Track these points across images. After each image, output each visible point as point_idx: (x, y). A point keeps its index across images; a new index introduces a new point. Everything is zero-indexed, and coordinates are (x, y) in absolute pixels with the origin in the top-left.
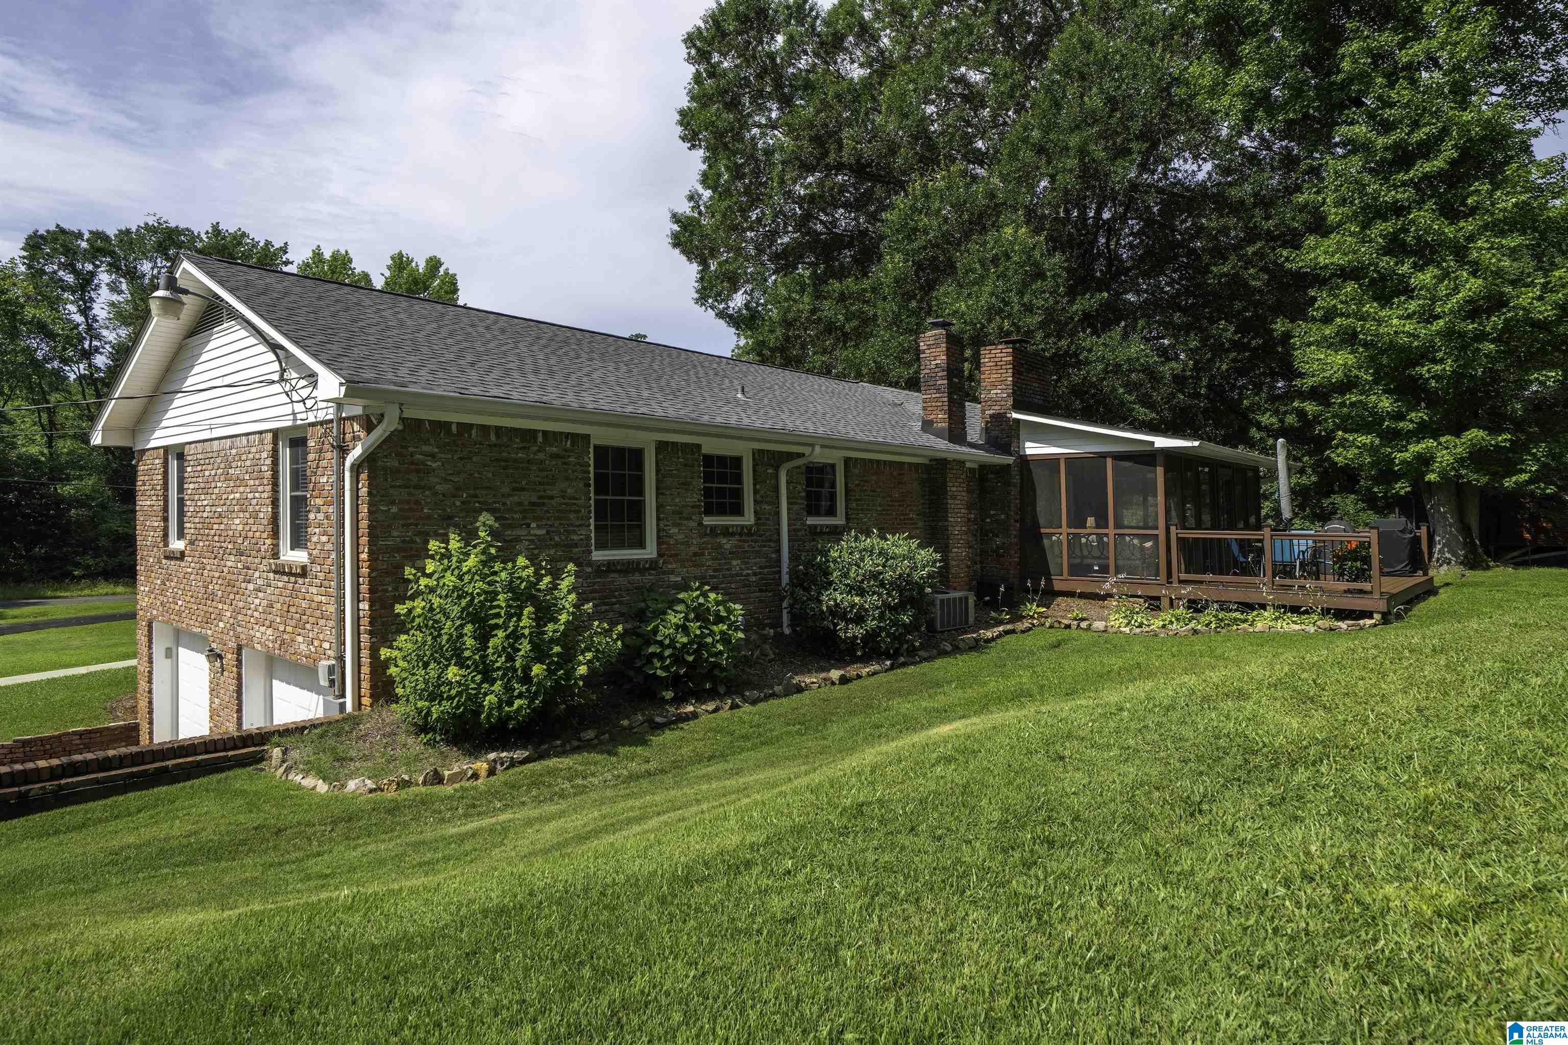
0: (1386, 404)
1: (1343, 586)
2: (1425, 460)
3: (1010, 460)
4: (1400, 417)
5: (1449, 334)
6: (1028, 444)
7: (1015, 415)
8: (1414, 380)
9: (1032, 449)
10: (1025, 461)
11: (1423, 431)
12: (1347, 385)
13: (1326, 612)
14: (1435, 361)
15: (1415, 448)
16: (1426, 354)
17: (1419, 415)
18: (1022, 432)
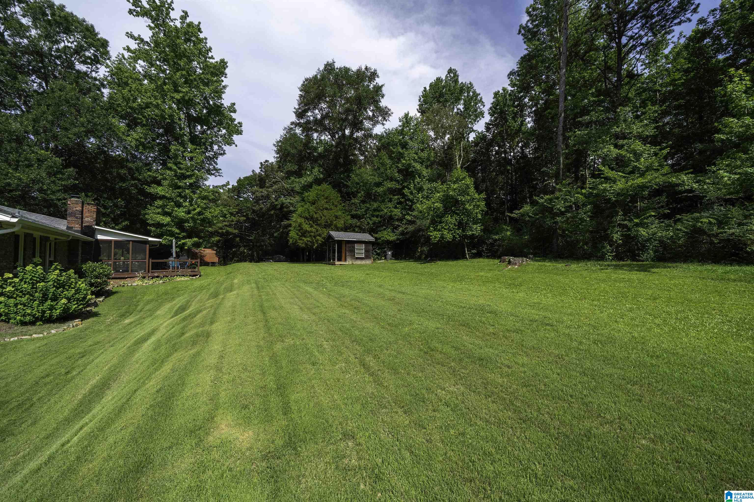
0: (177, 231)
1: (190, 270)
2: (184, 244)
3: (94, 240)
4: (179, 234)
5: (192, 218)
6: (98, 236)
7: (96, 227)
8: (183, 226)
9: (100, 237)
10: (97, 240)
11: (184, 238)
12: (168, 225)
13: (190, 276)
14: (189, 223)
15: (183, 241)
16: (187, 221)
17: (184, 234)
18: (96, 232)
